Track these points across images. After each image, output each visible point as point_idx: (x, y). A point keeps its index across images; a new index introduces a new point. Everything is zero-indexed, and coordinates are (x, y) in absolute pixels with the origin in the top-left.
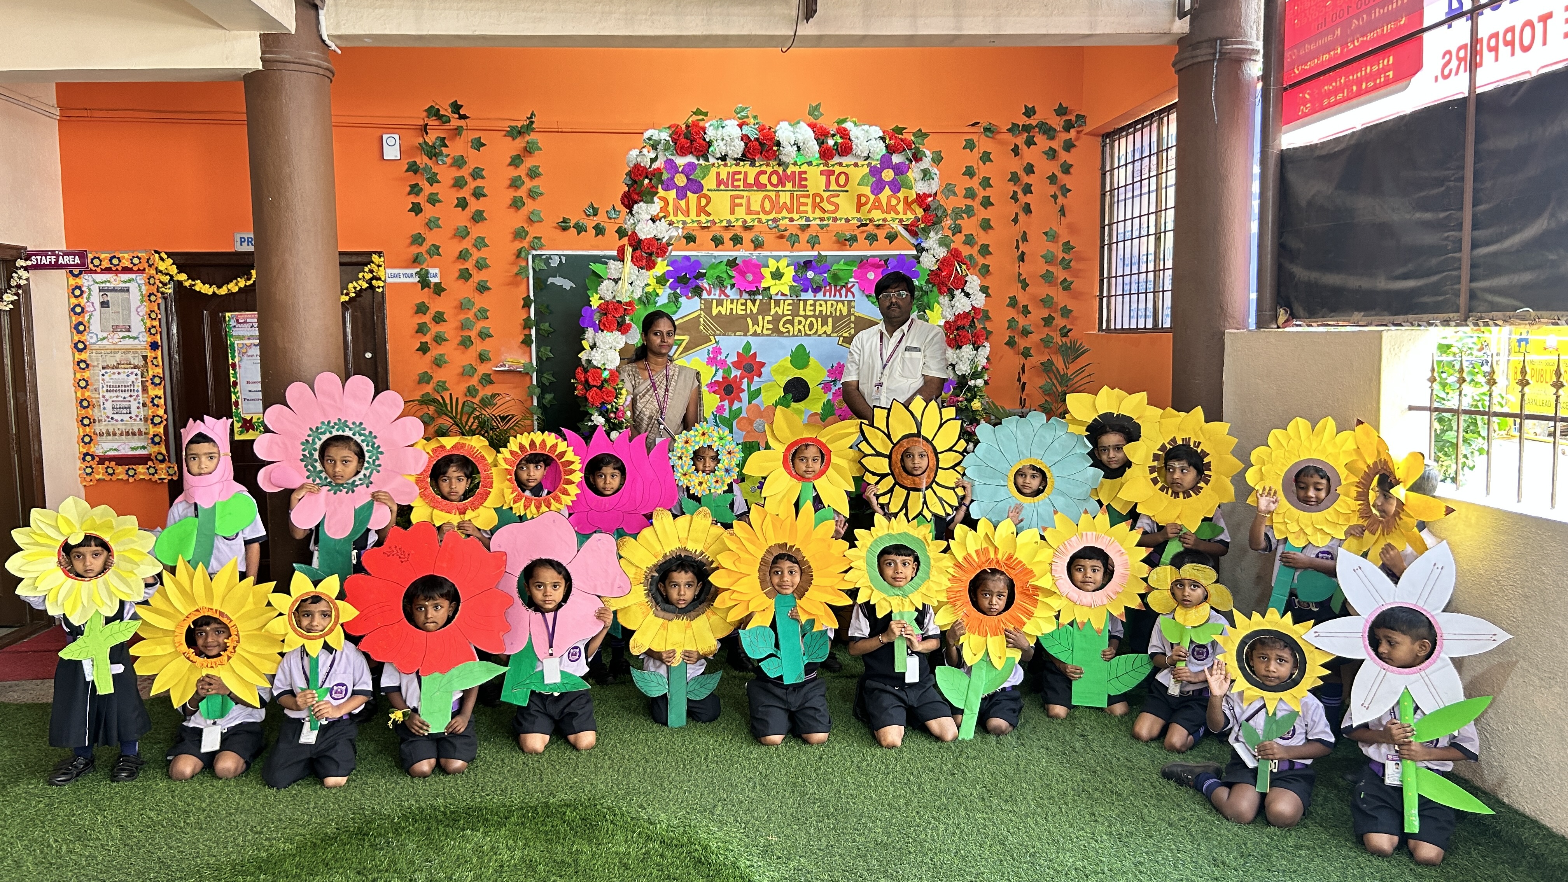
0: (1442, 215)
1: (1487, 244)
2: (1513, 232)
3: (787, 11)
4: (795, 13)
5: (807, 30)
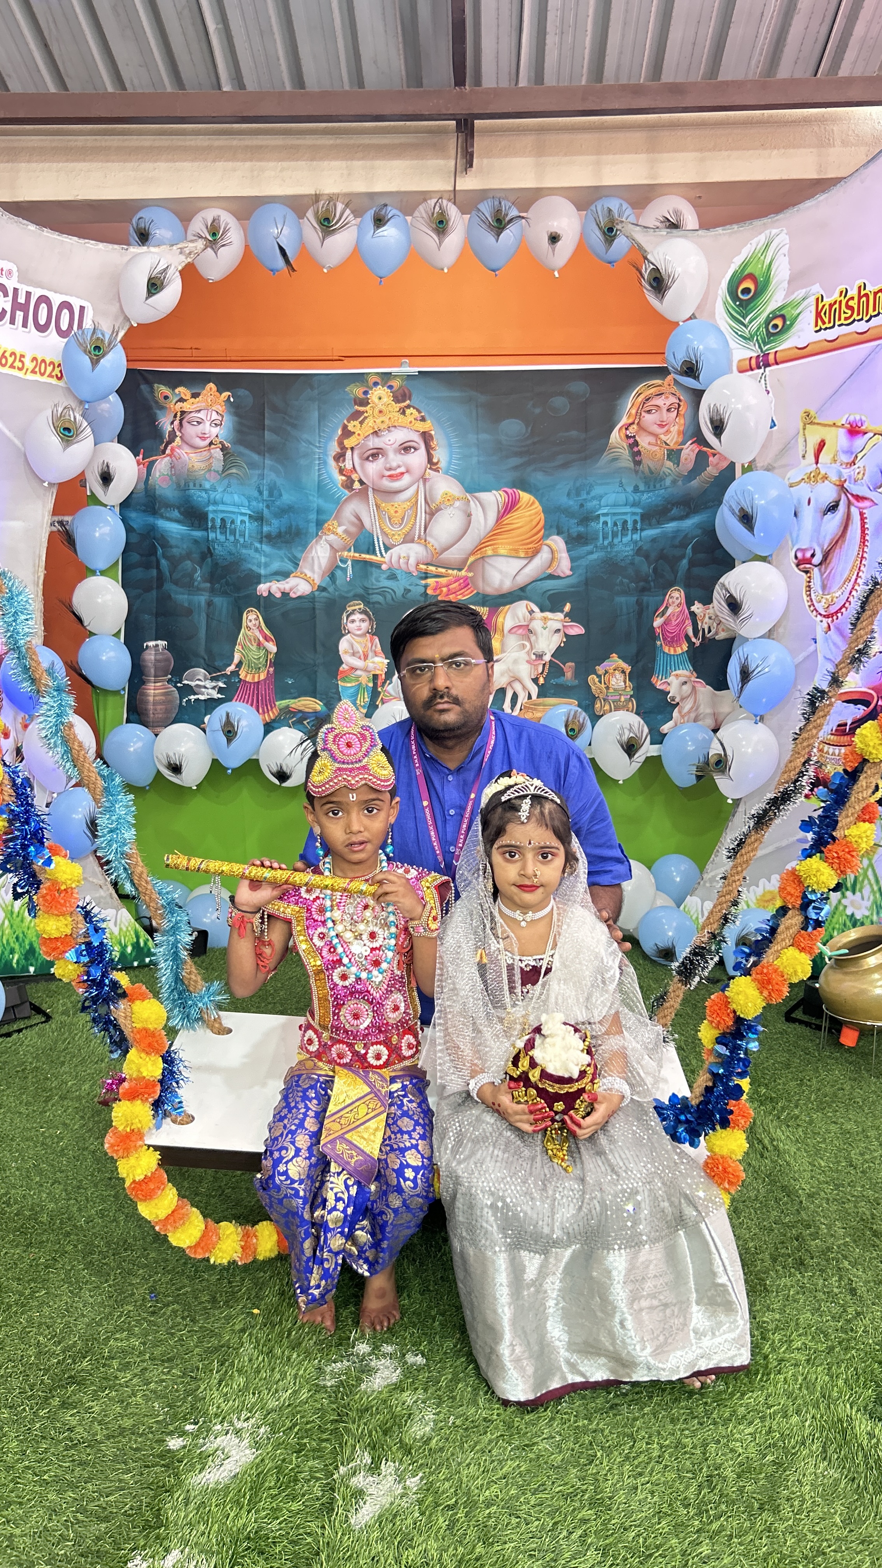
3: (441, 162)
4: (453, 163)
5: (468, 183)
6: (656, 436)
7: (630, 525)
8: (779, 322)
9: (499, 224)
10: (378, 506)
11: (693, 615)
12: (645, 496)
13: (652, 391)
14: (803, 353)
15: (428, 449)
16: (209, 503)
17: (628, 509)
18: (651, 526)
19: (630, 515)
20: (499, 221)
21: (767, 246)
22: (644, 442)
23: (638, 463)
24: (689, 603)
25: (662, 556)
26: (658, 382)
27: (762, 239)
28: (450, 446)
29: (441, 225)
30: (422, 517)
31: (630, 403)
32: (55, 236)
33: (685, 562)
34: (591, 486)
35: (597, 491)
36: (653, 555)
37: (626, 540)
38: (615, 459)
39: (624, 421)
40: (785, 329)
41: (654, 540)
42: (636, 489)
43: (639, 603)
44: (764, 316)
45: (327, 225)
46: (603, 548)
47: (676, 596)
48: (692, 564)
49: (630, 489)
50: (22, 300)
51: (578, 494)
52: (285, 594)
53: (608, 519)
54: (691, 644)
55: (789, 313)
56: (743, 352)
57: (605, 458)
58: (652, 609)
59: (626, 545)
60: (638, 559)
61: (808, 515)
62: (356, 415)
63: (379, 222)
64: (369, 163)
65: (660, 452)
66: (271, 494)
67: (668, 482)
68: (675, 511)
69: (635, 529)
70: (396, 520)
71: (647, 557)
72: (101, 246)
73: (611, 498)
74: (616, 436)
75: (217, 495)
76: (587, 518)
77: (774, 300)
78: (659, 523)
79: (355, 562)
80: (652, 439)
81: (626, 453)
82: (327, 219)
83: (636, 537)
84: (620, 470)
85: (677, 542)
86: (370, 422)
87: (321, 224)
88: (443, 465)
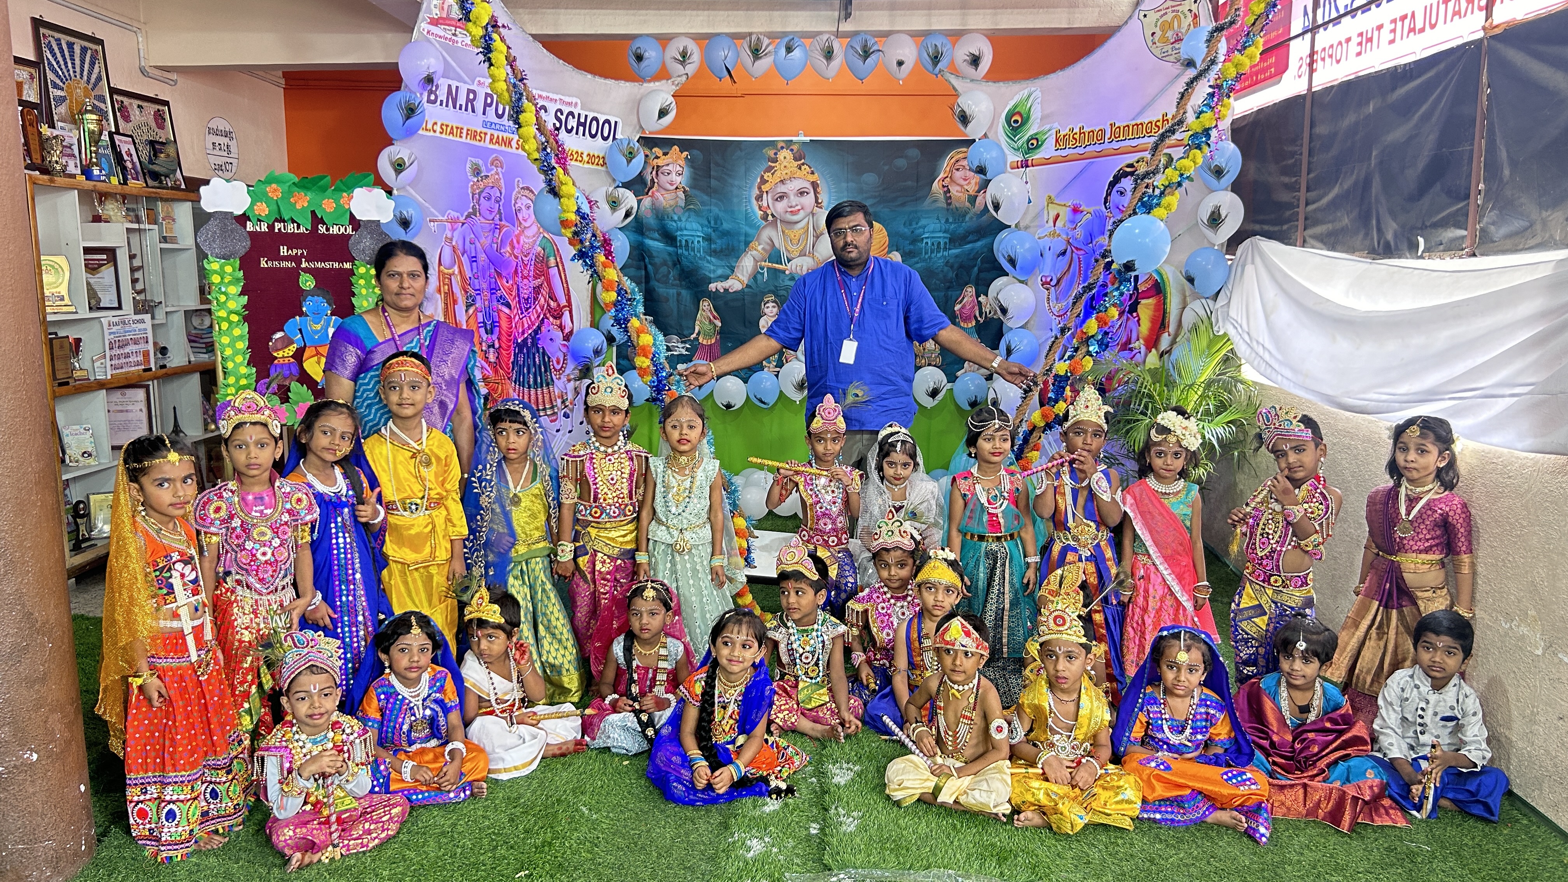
0: (1294, 179)
1: (1314, 202)
2: (1325, 194)
3: (830, 13)
4: (837, 14)
5: (846, 27)
6: (962, 186)
7: (942, 246)
8: (1035, 142)
9: (866, 54)
10: (783, 232)
11: (980, 303)
12: (953, 226)
13: (961, 156)
14: (1047, 162)
15: (816, 192)
16: (678, 230)
17: (941, 235)
18: (955, 248)
19: (942, 238)
20: (865, 52)
21: (1029, 97)
22: (954, 190)
23: (949, 204)
24: (978, 296)
25: (961, 266)
26: (965, 149)
27: (1026, 93)
28: (830, 193)
29: (829, 54)
30: (811, 239)
31: (946, 164)
32: (601, 80)
33: (976, 269)
34: (919, 219)
35: (923, 222)
36: (956, 266)
37: (939, 255)
38: (935, 201)
39: (942, 175)
40: (1038, 147)
41: (957, 256)
42: (947, 221)
43: (946, 296)
44: (1026, 138)
45: (756, 53)
46: (925, 260)
47: (970, 290)
48: (980, 271)
49: (943, 221)
50: (582, 120)
51: (911, 225)
52: (726, 290)
53: (929, 241)
54: (977, 321)
55: (1041, 138)
56: (1014, 157)
57: (928, 200)
58: (954, 298)
59: (939, 258)
60: (946, 269)
61: (1049, 257)
62: (769, 170)
63: (789, 50)
64: (783, 13)
65: (964, 197)
66: (716, 223)
67: (967, 218)
68: (970, 238)
69: (945, 249)
70: (795, 242)
71: (952, 267)
72: (628, 84)
73: (931, 227)
74: (936, 186)
75: (681, 224)
76: (916, 240)
77: (1032, 129)
78: (960, 245)
79: (769, 269)
80: (959, 188)
81: (942, 197)
82: (757, 50)
83: (946, 253)
84: (938, 209)
85: (971, 256)
86: (778, 174)
87: (753, 53)
88: (824, 204)
